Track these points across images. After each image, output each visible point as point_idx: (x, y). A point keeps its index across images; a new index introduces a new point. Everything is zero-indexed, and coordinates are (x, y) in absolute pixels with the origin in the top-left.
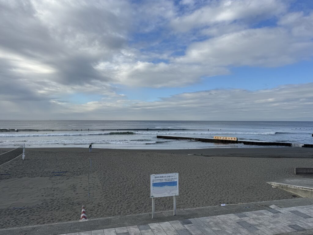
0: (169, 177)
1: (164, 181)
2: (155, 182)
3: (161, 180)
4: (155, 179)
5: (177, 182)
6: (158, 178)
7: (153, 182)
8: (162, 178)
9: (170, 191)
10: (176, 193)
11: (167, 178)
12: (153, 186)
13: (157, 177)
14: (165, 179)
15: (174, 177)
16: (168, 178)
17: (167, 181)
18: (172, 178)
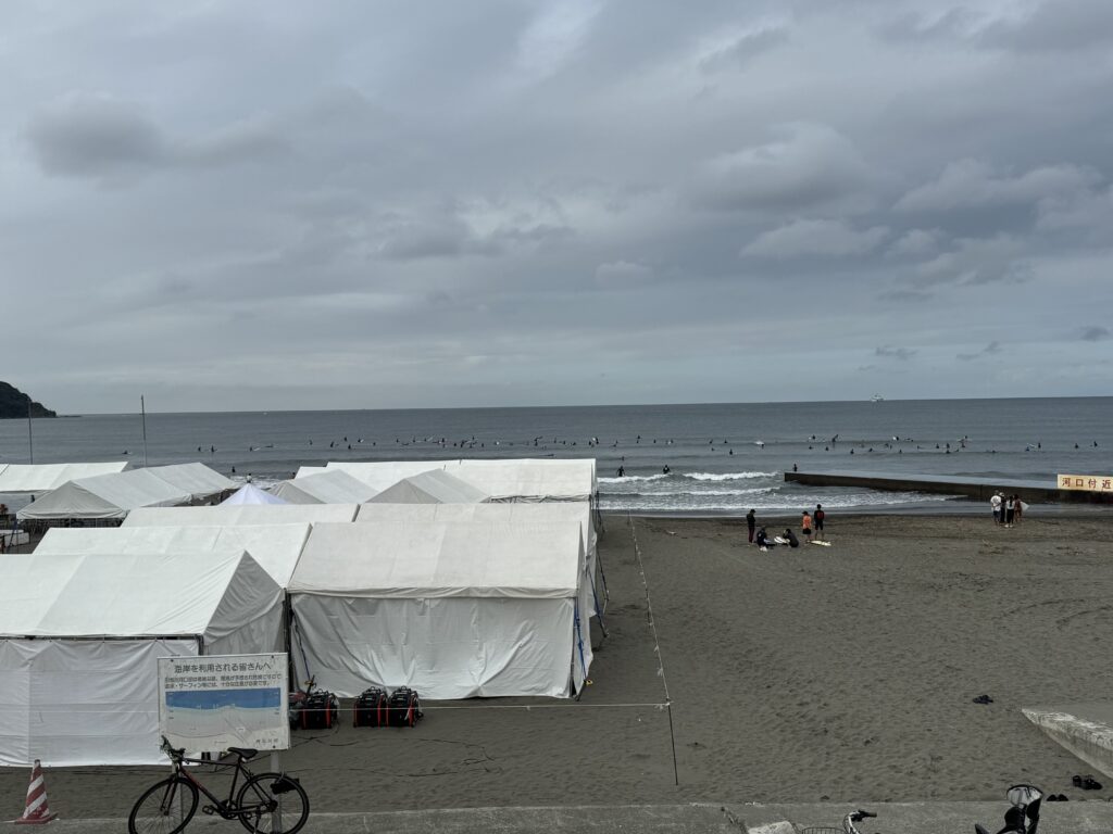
0: (243, 667)
1: (220, 687)
2: (177, 689)
3: (204, 679)
4: (180, 675)
5: (279, 690)
6: (191, 674)
7: (167, 687)
8: (209, 674)
9: (250, 730)
10: (276, 740)
11: (232, 673)
12: (168, 704)
13: (187, 668)
14: (223, 678)
15: (266, 668)
16: (239, 673)
17: (231, 688)
18: (259, 672)
